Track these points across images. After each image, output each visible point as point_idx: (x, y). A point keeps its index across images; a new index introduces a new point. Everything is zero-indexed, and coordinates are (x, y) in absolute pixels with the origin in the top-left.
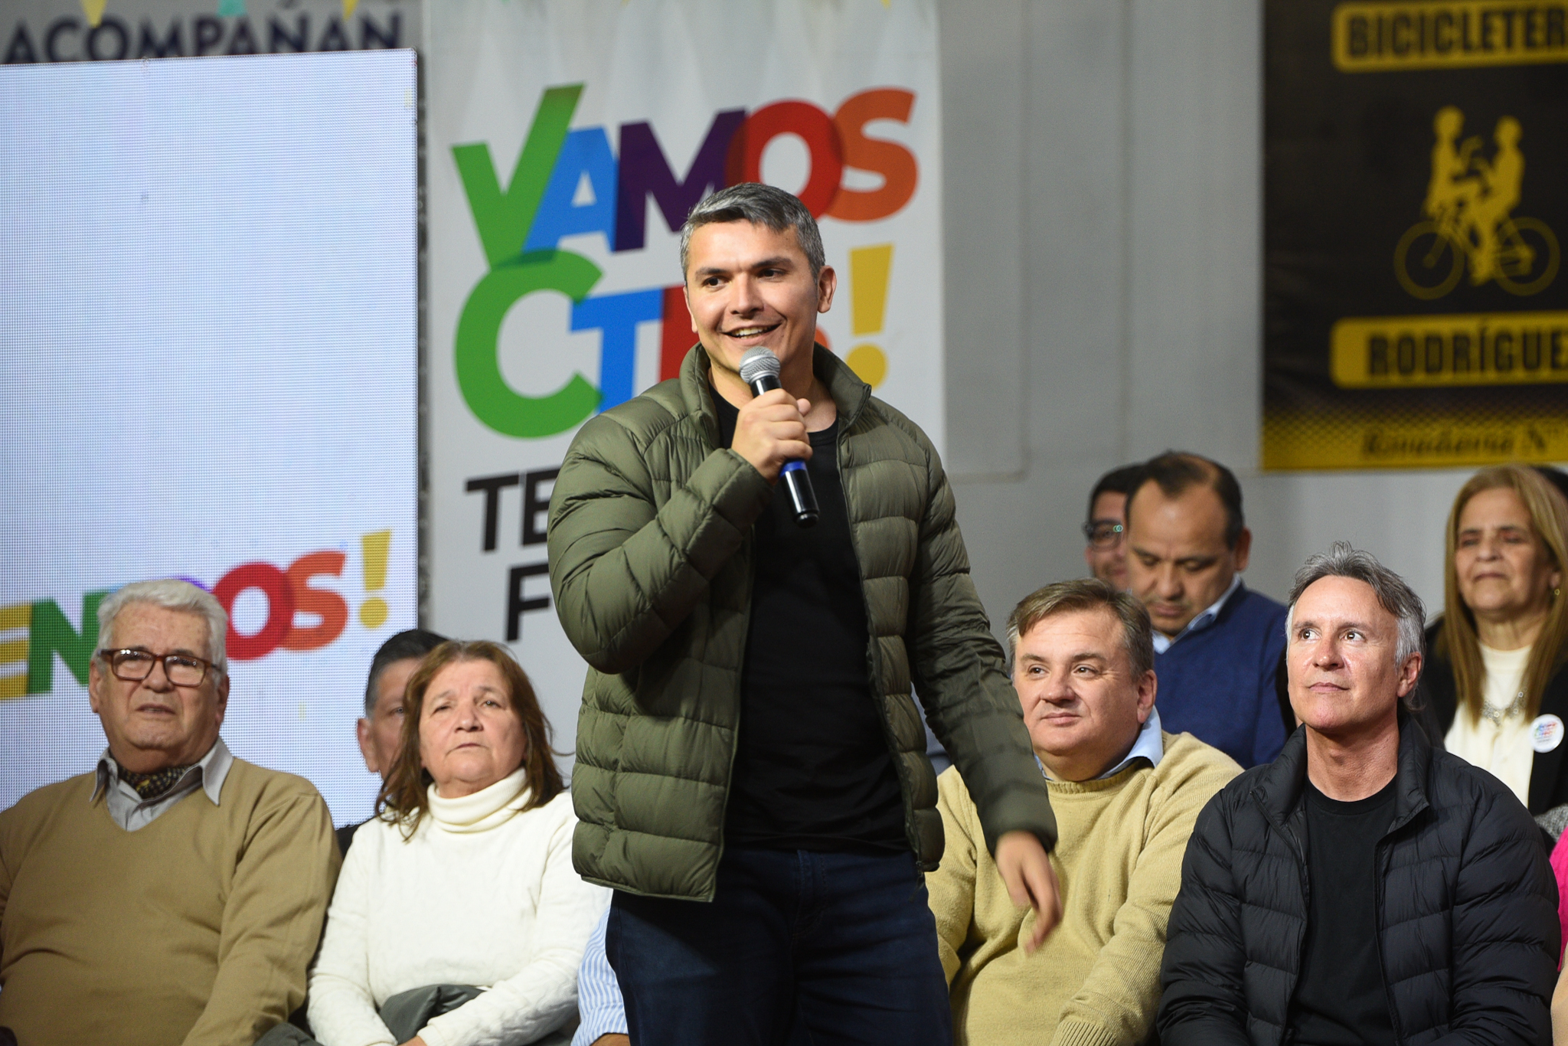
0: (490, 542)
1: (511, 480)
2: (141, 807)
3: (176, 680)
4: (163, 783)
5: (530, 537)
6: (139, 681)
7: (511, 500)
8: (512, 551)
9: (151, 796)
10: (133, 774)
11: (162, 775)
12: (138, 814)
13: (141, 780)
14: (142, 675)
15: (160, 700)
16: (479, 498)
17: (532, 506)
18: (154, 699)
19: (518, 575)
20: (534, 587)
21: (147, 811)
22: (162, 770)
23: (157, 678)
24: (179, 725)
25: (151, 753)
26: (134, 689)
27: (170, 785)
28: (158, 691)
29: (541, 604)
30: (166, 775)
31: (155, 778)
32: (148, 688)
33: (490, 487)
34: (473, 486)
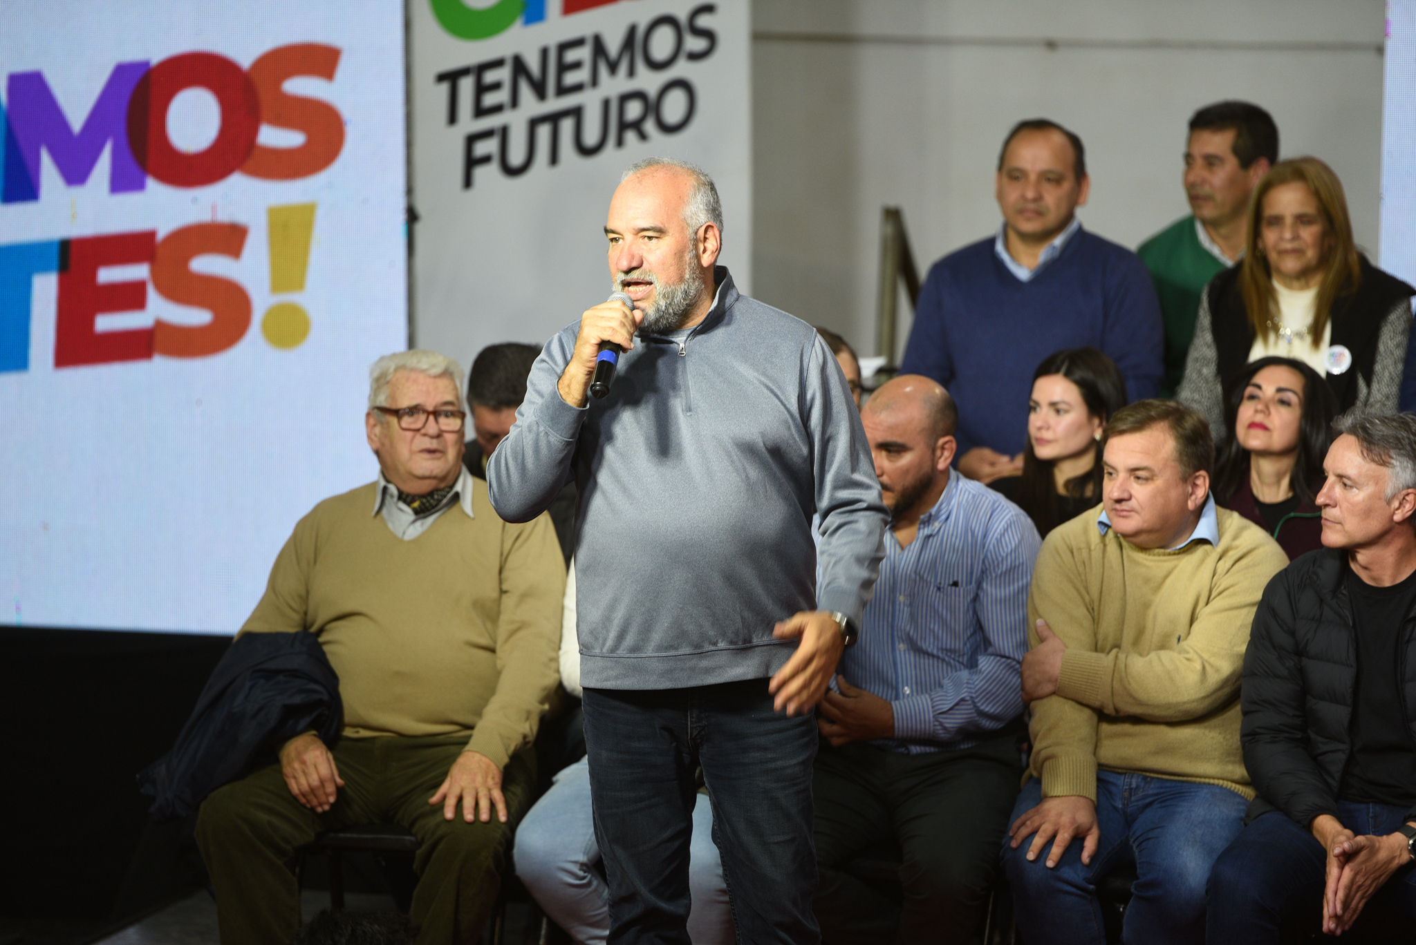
0: (453, 118)
1: (464, 72)
2: (414, 521)
3: (444, 428)
4: (431, 504)
5: (480, 112)
6: (418, 430)
7: (467, 86)
8: (468, 123)
9: (421, 513)
10: (408, 495)
11: (429, 498)
12: (412, 528)
13: (413, 501)
14: (419, 425)
15: (434, 444)
16: (444, 88)
17: (481, 89)
18: (431, 443)
19: (472, 139)
20: (481, 148)
21: (418, 523)
22: (431, 494)
23: (432, 428)
24: (447, 461)
25: (427, 482)
26: (413, 438)
27: (437, 505)
28: (432, 437)
29: (486, 159)
30: (432, 497)
31: (424, 501)
32: (425, 435)
33: (451, 78)
34: (441, 78)
